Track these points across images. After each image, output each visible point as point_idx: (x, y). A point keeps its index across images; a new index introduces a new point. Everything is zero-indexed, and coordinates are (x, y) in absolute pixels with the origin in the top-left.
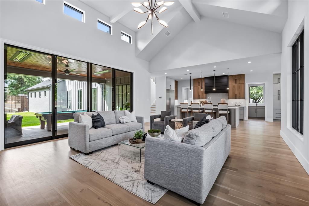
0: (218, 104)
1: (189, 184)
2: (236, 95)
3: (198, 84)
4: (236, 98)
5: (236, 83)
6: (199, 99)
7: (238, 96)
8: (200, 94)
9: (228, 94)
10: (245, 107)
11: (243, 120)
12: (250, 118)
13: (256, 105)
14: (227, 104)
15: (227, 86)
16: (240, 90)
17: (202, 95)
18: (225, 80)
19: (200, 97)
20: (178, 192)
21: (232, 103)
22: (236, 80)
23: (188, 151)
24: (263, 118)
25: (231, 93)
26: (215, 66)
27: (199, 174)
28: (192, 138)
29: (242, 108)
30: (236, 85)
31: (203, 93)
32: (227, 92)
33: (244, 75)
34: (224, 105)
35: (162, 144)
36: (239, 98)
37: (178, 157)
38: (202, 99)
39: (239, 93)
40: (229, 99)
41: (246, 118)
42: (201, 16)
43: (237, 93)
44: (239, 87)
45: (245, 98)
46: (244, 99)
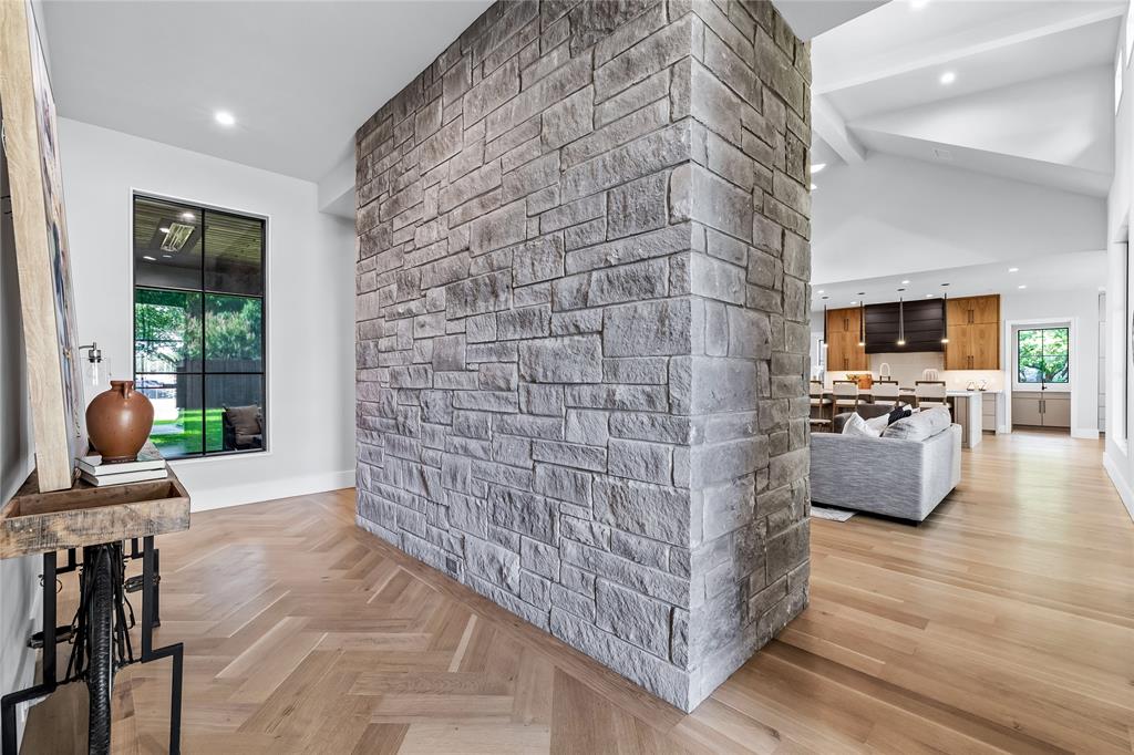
0: (917, 383)
1: (899, 494)
2: (970, 358)
3: (841, 324)
5: (971, 322)
6: (845, 368)
7: (976, 361)
8: (849, 356)
9: (941, 355)
10: (1003, 394)
11: (993, 432)
12: (1016, 427)
13: (1043, 388)
14: (944, 383)
15: (941, 330)
16: (983, 342)
17: (857, 358)
18: (935, 312)
19: (851, 364)
20: (877, 510)
21: (958, 381)
22: (971, 312)
23: (896, 447)
24: (1066, 430)
25: (952, 353)
27: (916, 478)
28: (902, 429)
29: (989, 397)
30: (970, 328)
31: (858, 354)
32: (941, 349)
33: (997, 297)
34: (933, 385)
35: (846, 441)
37: (879, 457)
38: (857, 370)
39: (982, 353)
40: (946, 369)
41: (1004, 426)
42: (865, 150)
43: (973, 350)
44: (982, 335)
45: (1001, 366)
46: (998, 368)
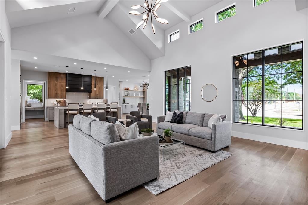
3: (55, 79)
4: (97, 98)
16: (100, 91)
19: (59, 96)
26: (76, 63)
31: (62, 91)
33: (103, 78)
36: (100, 98)
38: (61, 98)
39: (100, 94)
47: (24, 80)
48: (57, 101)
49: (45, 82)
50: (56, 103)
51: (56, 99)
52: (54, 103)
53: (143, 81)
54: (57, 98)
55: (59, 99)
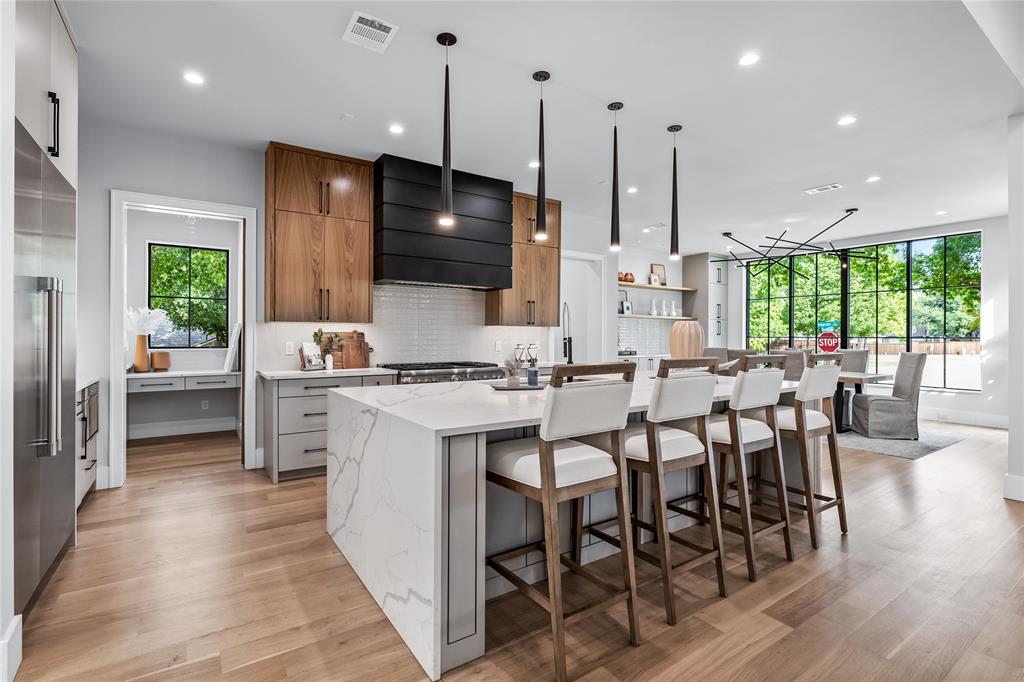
31: (350, 277)
47: (113, 193)
48: (318, 337)
49: (251, 214)
50: (312, 350)
51: (315, 327)
52: (301, 351)
53: (727, 234)
54: (320, 319)
55: (329, 328)
